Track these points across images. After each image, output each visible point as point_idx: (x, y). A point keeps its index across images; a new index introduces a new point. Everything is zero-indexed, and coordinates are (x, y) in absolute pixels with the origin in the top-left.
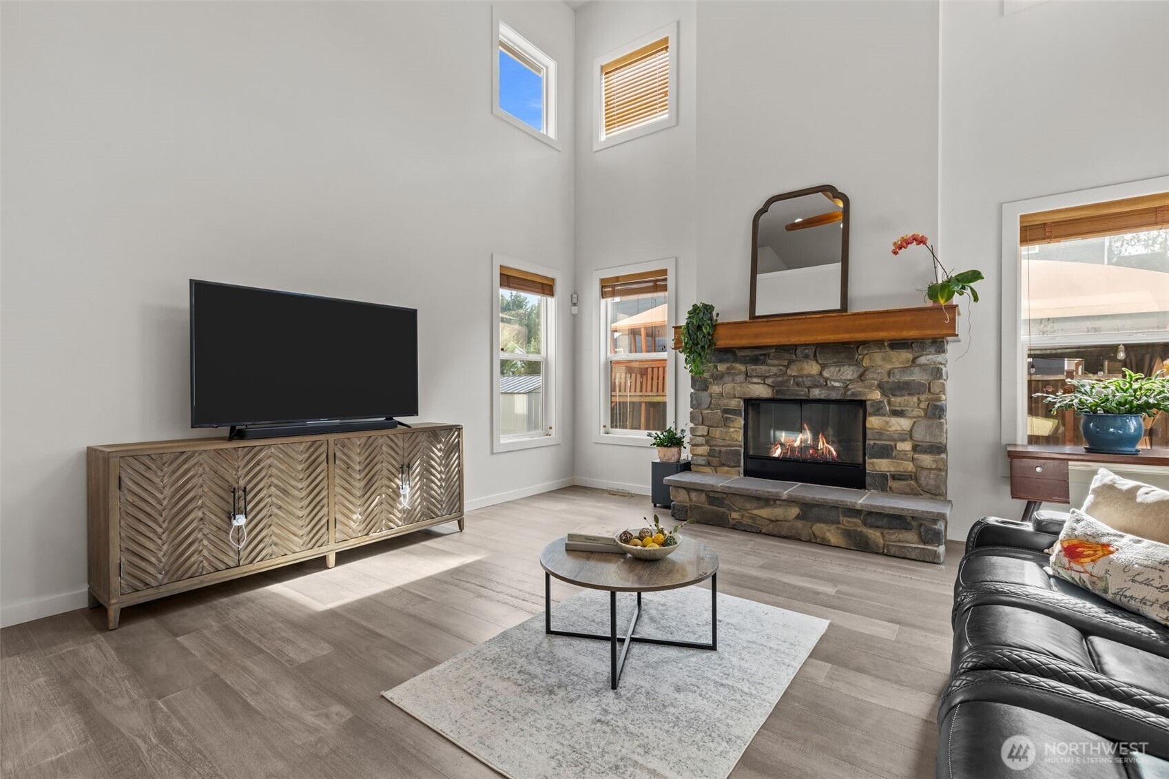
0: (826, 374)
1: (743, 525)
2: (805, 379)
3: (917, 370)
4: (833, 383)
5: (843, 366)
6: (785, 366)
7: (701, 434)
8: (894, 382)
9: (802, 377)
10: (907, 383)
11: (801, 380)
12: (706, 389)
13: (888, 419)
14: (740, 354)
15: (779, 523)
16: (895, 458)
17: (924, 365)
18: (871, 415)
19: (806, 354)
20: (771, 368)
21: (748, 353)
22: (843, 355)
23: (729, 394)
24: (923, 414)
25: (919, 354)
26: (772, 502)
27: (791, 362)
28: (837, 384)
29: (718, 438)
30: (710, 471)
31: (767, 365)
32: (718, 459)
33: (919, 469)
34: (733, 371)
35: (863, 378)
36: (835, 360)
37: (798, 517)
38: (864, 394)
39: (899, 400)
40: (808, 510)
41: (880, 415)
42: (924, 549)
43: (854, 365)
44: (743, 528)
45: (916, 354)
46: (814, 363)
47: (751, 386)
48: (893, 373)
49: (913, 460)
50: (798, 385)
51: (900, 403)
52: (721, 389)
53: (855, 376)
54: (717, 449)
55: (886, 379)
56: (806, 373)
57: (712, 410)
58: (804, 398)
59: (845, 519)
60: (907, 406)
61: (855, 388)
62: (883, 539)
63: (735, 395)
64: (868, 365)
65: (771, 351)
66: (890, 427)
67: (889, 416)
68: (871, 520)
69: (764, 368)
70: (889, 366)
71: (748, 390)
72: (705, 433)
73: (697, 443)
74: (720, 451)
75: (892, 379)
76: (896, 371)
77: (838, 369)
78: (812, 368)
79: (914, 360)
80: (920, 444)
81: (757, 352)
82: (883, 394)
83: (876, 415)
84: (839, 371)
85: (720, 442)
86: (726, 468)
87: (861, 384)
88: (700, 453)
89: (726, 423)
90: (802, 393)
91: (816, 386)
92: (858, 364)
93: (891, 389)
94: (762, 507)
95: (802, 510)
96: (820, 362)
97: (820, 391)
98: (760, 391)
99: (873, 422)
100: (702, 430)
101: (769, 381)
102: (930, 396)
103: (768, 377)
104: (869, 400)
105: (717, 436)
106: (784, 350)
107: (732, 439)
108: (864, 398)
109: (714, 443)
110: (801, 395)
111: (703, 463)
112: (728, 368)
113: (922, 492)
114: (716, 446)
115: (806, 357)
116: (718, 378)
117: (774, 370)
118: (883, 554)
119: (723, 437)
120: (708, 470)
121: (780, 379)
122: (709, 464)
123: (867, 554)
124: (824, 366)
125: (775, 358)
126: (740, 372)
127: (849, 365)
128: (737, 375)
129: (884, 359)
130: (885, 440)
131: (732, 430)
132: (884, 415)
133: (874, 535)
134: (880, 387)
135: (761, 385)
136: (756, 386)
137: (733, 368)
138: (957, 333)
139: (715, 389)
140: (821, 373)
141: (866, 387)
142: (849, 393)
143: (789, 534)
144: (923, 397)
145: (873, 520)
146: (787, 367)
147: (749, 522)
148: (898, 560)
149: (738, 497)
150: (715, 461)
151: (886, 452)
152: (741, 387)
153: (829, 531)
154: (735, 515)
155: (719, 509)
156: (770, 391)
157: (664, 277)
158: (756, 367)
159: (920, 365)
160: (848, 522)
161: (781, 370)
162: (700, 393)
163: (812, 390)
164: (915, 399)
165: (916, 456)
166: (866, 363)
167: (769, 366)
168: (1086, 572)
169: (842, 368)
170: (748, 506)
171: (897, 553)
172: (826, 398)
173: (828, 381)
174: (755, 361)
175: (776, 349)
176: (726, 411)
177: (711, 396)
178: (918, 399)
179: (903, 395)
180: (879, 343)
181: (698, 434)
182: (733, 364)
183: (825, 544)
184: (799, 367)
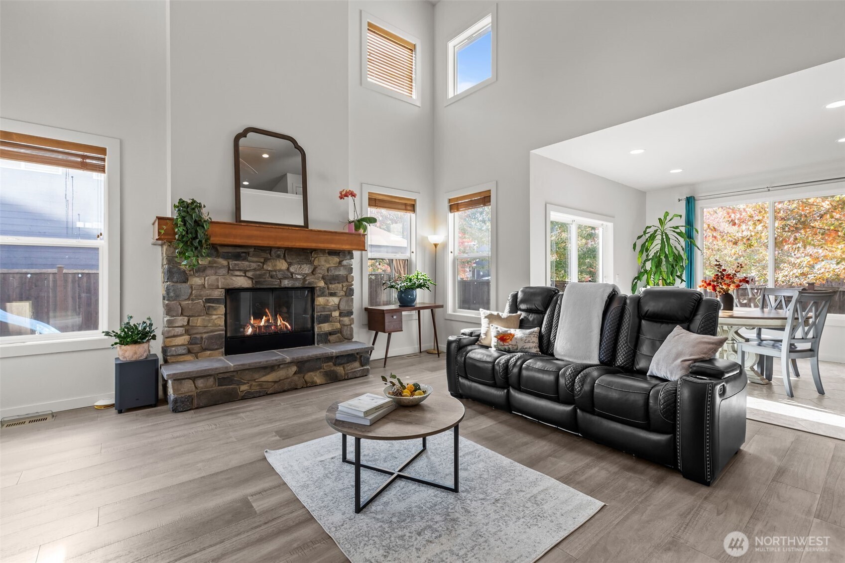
0: (292, 269)
1: (252, 393)
2: (278, 273)
3: (342, 268)
4: (297, 276)
5: (303, 264)
6: (261, 262)
7: (181, 325)
8: (331, 275)
9: (276, 271)
10: (338, 276)
11: (275, 273)
12: (186, 281)
13: (328, 298)
14: (222, 250)
15: (281, 382)
16: (331, 322)
17: (345, 266)
18: (319, 296)
19: (278, 255)
20: (251, 264)
21: (230, 250)
22: (302, 257)
23: (213, 285)
24: (344, 294)
25: (342, 259)
26: (276, 368)
27: (266, 260)
28: (299, 277)
29: (199, 326)
30: (192, 359)
31: (247, 261)
32: (199, 345)
33: (342, 326)
34: (215, 265)
35: (314, 273)
36: (298, 260)
37: (295, 373)
38: (316, 283)
39: (333, 286)
40: (302, 365)
41: (324, 296)
42: (363, 369)
43: (309, 264)
44: (252, 396)
45: (341, 259)
46: (284, 261)
47: (234, 278)
48: (331, 270)
49: (340, 321)
50: (272, 277)
51: (334, 288)
52: (203, 281)
53: (310, 271)
54: (198, 336)
55: (326, 274)
56: (278, 268)
57: (193, 300)
58: (277, 287)
59: (325, 365)
60: (337, 290)
61: (310, 279)
62: (344, 371)
63: (218, 286)
64: (317, 264)
65: (251, 250)
66: (329, 303)
67: (328, 297)
68: (338, 361)
69: (247, 263)
70: (328, 266)
71: (231, 281)
72: (185, 323)
73: (176, 334)
74: (202, 338)
75: (330, 273)
76: (332, 269)
77: (299, 266)
78: (282, 265)
79: (340, 263)
80: (343, 311)
81: (239, 250)
82: (325, 283)
83: (321, 296)
84: (300, 268)
85: (201, 330)
86: (209, 352)
87: (313, 276)
88: (180, 344)
89: (208, 311)
90: (275, 283)
91: (285, 278)
92: (311, 263)
93: (329, 280)
94: (268, 374)
95: (298, 367)
96: (289, 261)
97: (288, 281)
98: (241, 282)
99: (320, 301)
100: (182, 321)
101: (250, 274)
102: (348, 284)
103: (248, 271)
104: (317, 287)
105: (198, 325)
106: (262, 250)
107: (215, 325)
108: (315, 286)
109: (195, 331)
110: (275, 285)
111: (184, 352)
112: (210, 262)
113: (344, 340)
114: (197, 333)
115: (278, 257)
116: (200, 270)
117: (254, 265)
118: (345, 380)
119: (206, 324)
120: (189, 357)
121: (258, 273)
122: (189, 352)
123: (337, 383)
124: (290, 264)
125: (254, 256)
126: (223, 267)
127: (306, 264)
128: (220, 268)
129: (325, 261)
130: (326, 311)
131: (214, 317)
132: (326, 296)
133: (340, 370)
134: (323, 278)
135: (242, 277)
136: (238, 278)
137: (216, 262)
138: (366, 249)
139: (197, 281)
140: (288, 269)
141: (315, 279)
142: (307, 282)
143: (289, 388)
144: (344, 284)
145: (340, 360)
146: (263, 263)
147: (257, 389)
148: (352, 380)
149: (247, 372)
150: (196, 348)
151: (326, 319)
152: (224, 279)
153: (315, 376)
154: (244, 388)
155: (228, 387)
156: (250, 282)
157: (103, 156)
158: (238, 262)
159: (343, 266)
160: (326, 366)
161: (259, 265)
162: (179, 285)
163: (282, 281)
164: (341, 286)
165: (342, 319)
166: (316, 263)
167: (250, 262)
168: (510, 345)
169: (302, 266)
170: (256, 376)
171: (352, 377)
172: (292, 286)
173: (294, 275)
174: (237, 257)
175: (255, 249)
176: (209, 301)
177: (192, 287)
178: (342, 285)
179: (335, 283)
180: (323, 251)
181: (177, 325)
182: (216, 259)
183: (314, 385)
184: (273, 264)
